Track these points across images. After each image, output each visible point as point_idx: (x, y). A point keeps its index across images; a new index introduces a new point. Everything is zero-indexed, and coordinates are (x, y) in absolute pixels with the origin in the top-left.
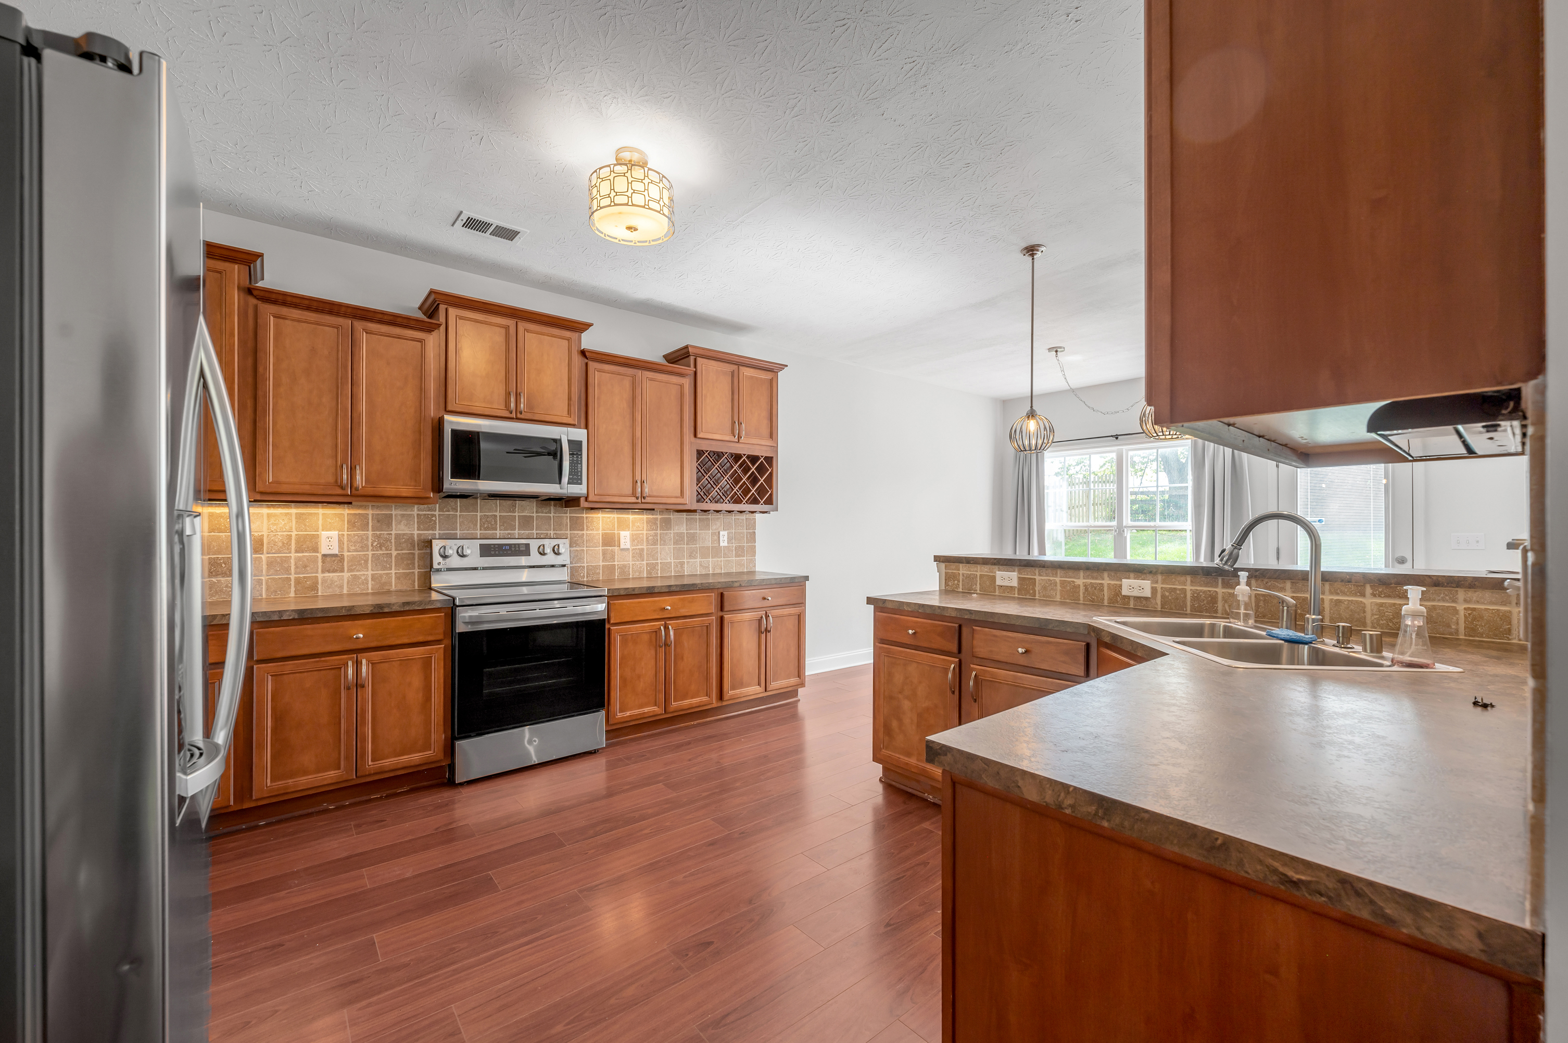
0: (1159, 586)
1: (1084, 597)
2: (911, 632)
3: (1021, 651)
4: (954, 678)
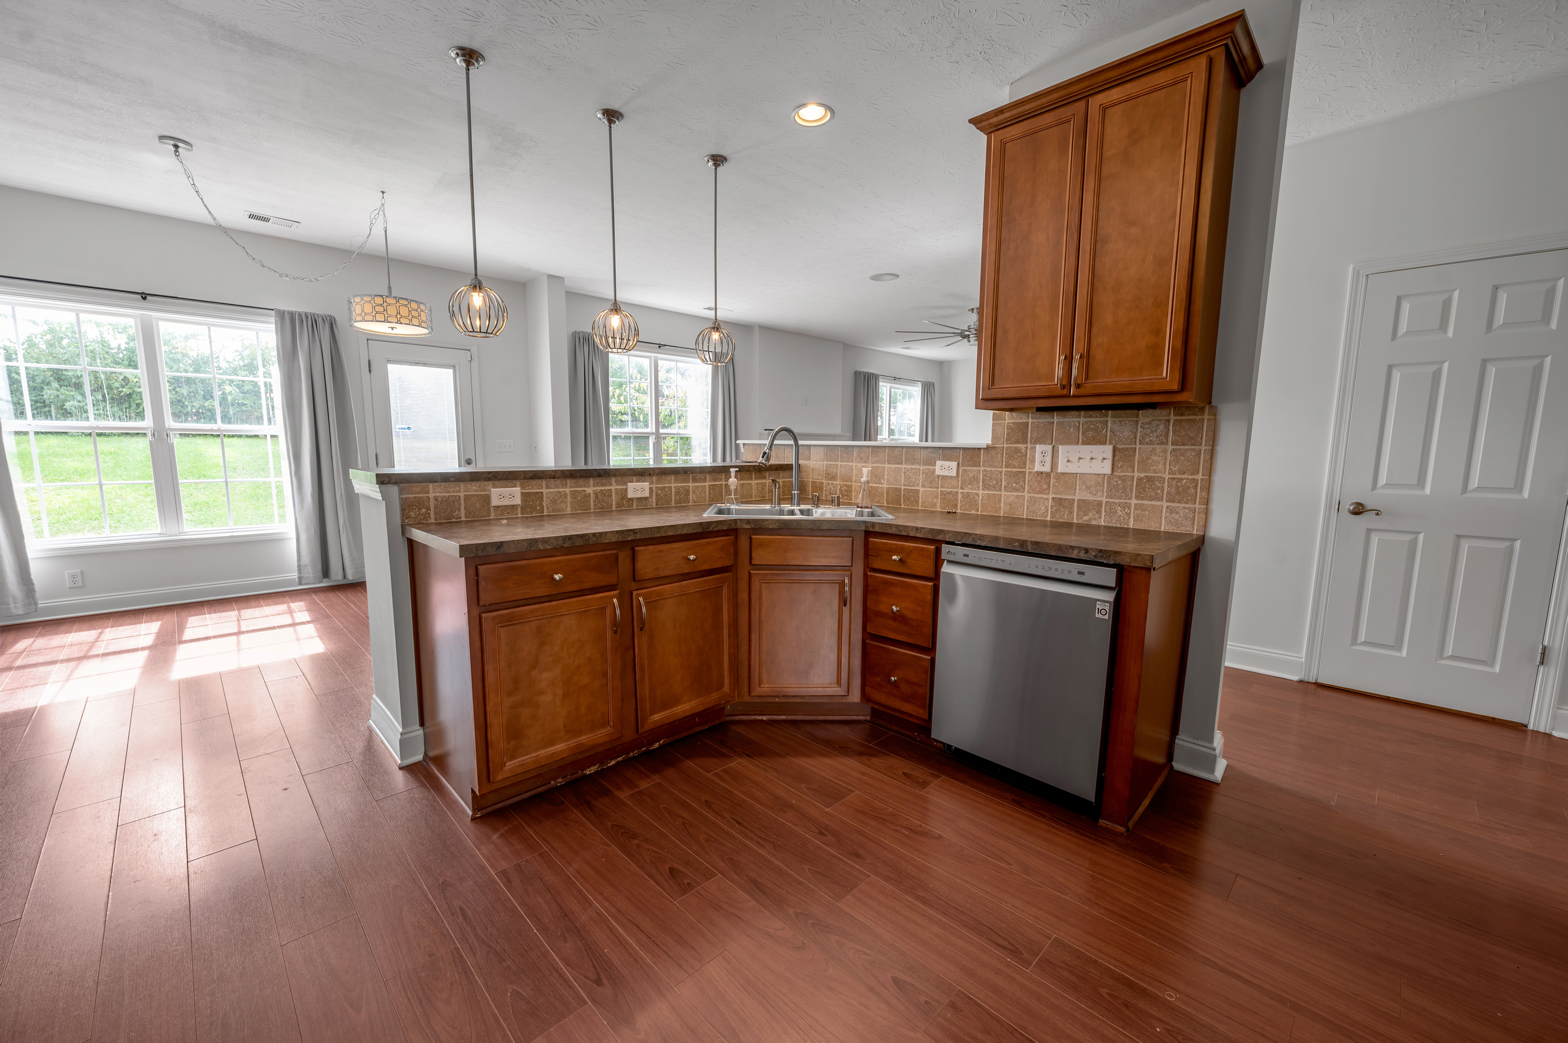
0: (654, 486)
1: (595, 505)
2: (557, 577)
3: (692, 557)
4: (618, 612)
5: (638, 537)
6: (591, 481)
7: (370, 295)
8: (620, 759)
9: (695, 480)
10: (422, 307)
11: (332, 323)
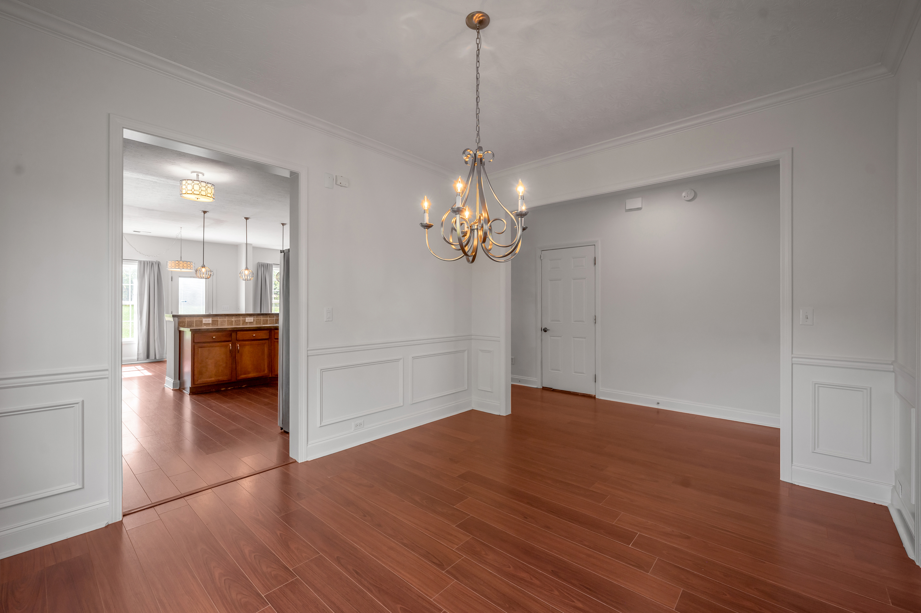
0: (255, 319)
2: (214, 337)
3: (254, 335)
4: (231, 348)
5: (238, 329)
6: (234, 317)
7: (174, 261)
8: (232, 388)
9: (270, 317)
10: (192, 263)
11: (159, 264)
